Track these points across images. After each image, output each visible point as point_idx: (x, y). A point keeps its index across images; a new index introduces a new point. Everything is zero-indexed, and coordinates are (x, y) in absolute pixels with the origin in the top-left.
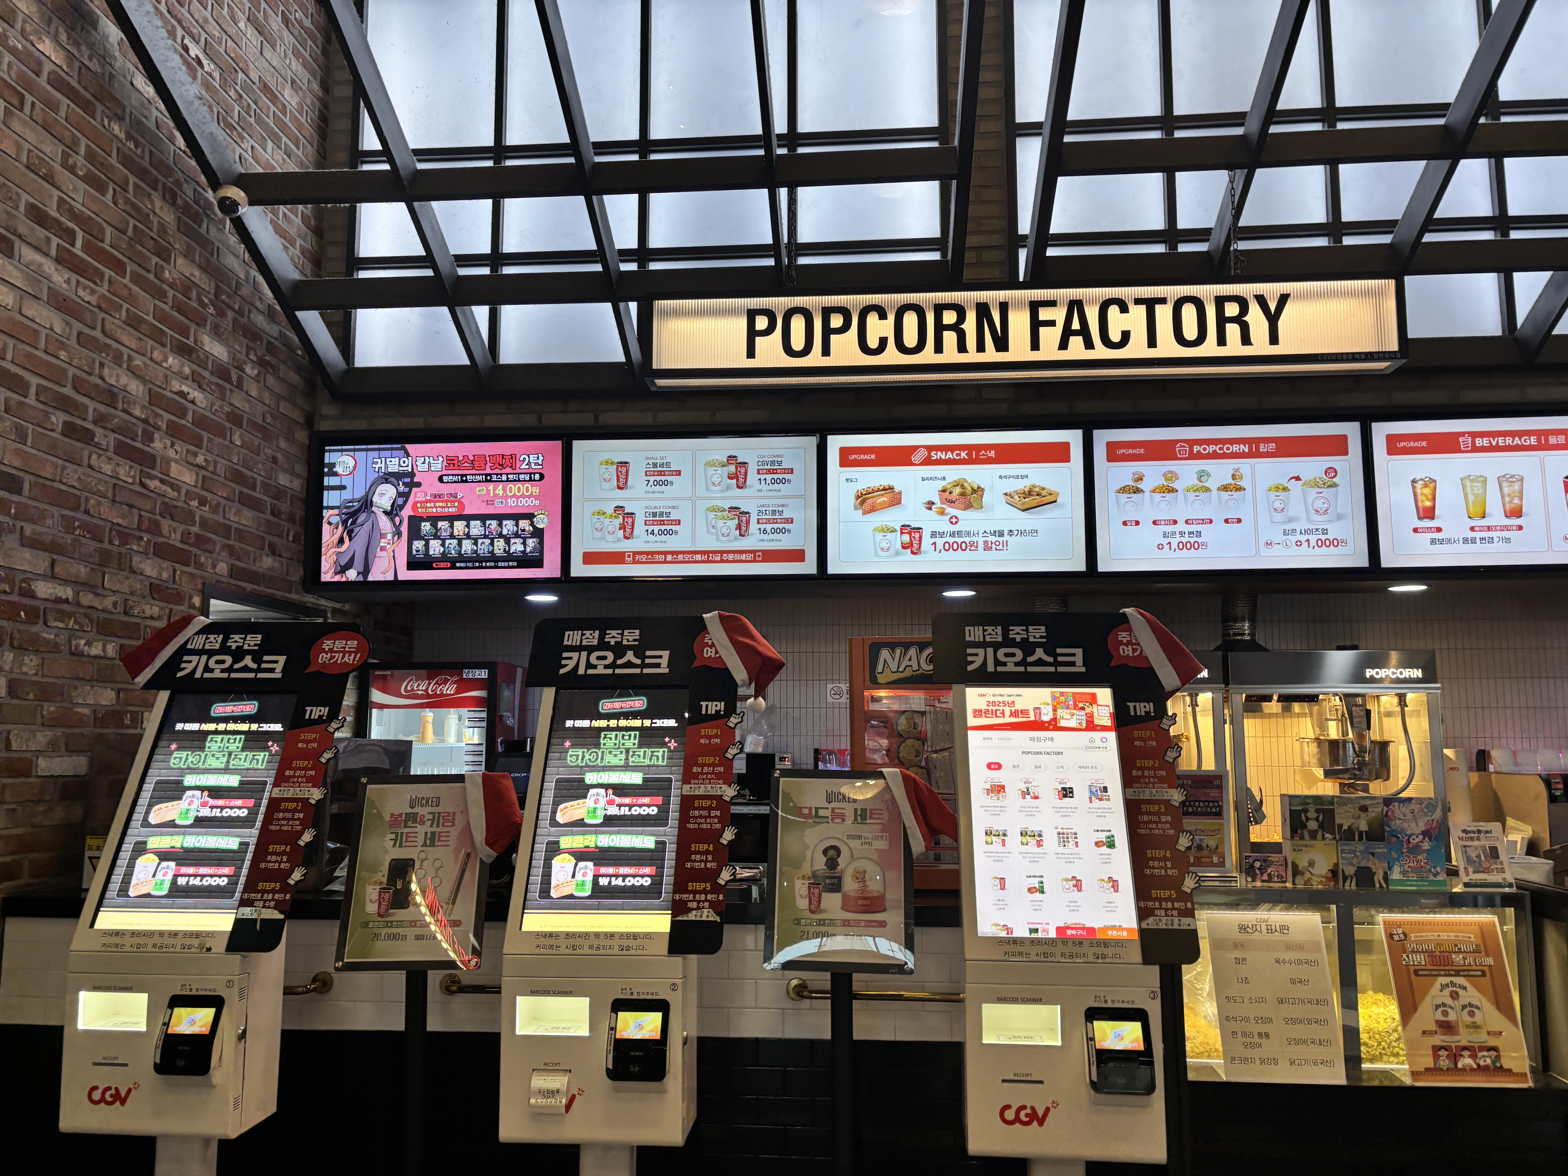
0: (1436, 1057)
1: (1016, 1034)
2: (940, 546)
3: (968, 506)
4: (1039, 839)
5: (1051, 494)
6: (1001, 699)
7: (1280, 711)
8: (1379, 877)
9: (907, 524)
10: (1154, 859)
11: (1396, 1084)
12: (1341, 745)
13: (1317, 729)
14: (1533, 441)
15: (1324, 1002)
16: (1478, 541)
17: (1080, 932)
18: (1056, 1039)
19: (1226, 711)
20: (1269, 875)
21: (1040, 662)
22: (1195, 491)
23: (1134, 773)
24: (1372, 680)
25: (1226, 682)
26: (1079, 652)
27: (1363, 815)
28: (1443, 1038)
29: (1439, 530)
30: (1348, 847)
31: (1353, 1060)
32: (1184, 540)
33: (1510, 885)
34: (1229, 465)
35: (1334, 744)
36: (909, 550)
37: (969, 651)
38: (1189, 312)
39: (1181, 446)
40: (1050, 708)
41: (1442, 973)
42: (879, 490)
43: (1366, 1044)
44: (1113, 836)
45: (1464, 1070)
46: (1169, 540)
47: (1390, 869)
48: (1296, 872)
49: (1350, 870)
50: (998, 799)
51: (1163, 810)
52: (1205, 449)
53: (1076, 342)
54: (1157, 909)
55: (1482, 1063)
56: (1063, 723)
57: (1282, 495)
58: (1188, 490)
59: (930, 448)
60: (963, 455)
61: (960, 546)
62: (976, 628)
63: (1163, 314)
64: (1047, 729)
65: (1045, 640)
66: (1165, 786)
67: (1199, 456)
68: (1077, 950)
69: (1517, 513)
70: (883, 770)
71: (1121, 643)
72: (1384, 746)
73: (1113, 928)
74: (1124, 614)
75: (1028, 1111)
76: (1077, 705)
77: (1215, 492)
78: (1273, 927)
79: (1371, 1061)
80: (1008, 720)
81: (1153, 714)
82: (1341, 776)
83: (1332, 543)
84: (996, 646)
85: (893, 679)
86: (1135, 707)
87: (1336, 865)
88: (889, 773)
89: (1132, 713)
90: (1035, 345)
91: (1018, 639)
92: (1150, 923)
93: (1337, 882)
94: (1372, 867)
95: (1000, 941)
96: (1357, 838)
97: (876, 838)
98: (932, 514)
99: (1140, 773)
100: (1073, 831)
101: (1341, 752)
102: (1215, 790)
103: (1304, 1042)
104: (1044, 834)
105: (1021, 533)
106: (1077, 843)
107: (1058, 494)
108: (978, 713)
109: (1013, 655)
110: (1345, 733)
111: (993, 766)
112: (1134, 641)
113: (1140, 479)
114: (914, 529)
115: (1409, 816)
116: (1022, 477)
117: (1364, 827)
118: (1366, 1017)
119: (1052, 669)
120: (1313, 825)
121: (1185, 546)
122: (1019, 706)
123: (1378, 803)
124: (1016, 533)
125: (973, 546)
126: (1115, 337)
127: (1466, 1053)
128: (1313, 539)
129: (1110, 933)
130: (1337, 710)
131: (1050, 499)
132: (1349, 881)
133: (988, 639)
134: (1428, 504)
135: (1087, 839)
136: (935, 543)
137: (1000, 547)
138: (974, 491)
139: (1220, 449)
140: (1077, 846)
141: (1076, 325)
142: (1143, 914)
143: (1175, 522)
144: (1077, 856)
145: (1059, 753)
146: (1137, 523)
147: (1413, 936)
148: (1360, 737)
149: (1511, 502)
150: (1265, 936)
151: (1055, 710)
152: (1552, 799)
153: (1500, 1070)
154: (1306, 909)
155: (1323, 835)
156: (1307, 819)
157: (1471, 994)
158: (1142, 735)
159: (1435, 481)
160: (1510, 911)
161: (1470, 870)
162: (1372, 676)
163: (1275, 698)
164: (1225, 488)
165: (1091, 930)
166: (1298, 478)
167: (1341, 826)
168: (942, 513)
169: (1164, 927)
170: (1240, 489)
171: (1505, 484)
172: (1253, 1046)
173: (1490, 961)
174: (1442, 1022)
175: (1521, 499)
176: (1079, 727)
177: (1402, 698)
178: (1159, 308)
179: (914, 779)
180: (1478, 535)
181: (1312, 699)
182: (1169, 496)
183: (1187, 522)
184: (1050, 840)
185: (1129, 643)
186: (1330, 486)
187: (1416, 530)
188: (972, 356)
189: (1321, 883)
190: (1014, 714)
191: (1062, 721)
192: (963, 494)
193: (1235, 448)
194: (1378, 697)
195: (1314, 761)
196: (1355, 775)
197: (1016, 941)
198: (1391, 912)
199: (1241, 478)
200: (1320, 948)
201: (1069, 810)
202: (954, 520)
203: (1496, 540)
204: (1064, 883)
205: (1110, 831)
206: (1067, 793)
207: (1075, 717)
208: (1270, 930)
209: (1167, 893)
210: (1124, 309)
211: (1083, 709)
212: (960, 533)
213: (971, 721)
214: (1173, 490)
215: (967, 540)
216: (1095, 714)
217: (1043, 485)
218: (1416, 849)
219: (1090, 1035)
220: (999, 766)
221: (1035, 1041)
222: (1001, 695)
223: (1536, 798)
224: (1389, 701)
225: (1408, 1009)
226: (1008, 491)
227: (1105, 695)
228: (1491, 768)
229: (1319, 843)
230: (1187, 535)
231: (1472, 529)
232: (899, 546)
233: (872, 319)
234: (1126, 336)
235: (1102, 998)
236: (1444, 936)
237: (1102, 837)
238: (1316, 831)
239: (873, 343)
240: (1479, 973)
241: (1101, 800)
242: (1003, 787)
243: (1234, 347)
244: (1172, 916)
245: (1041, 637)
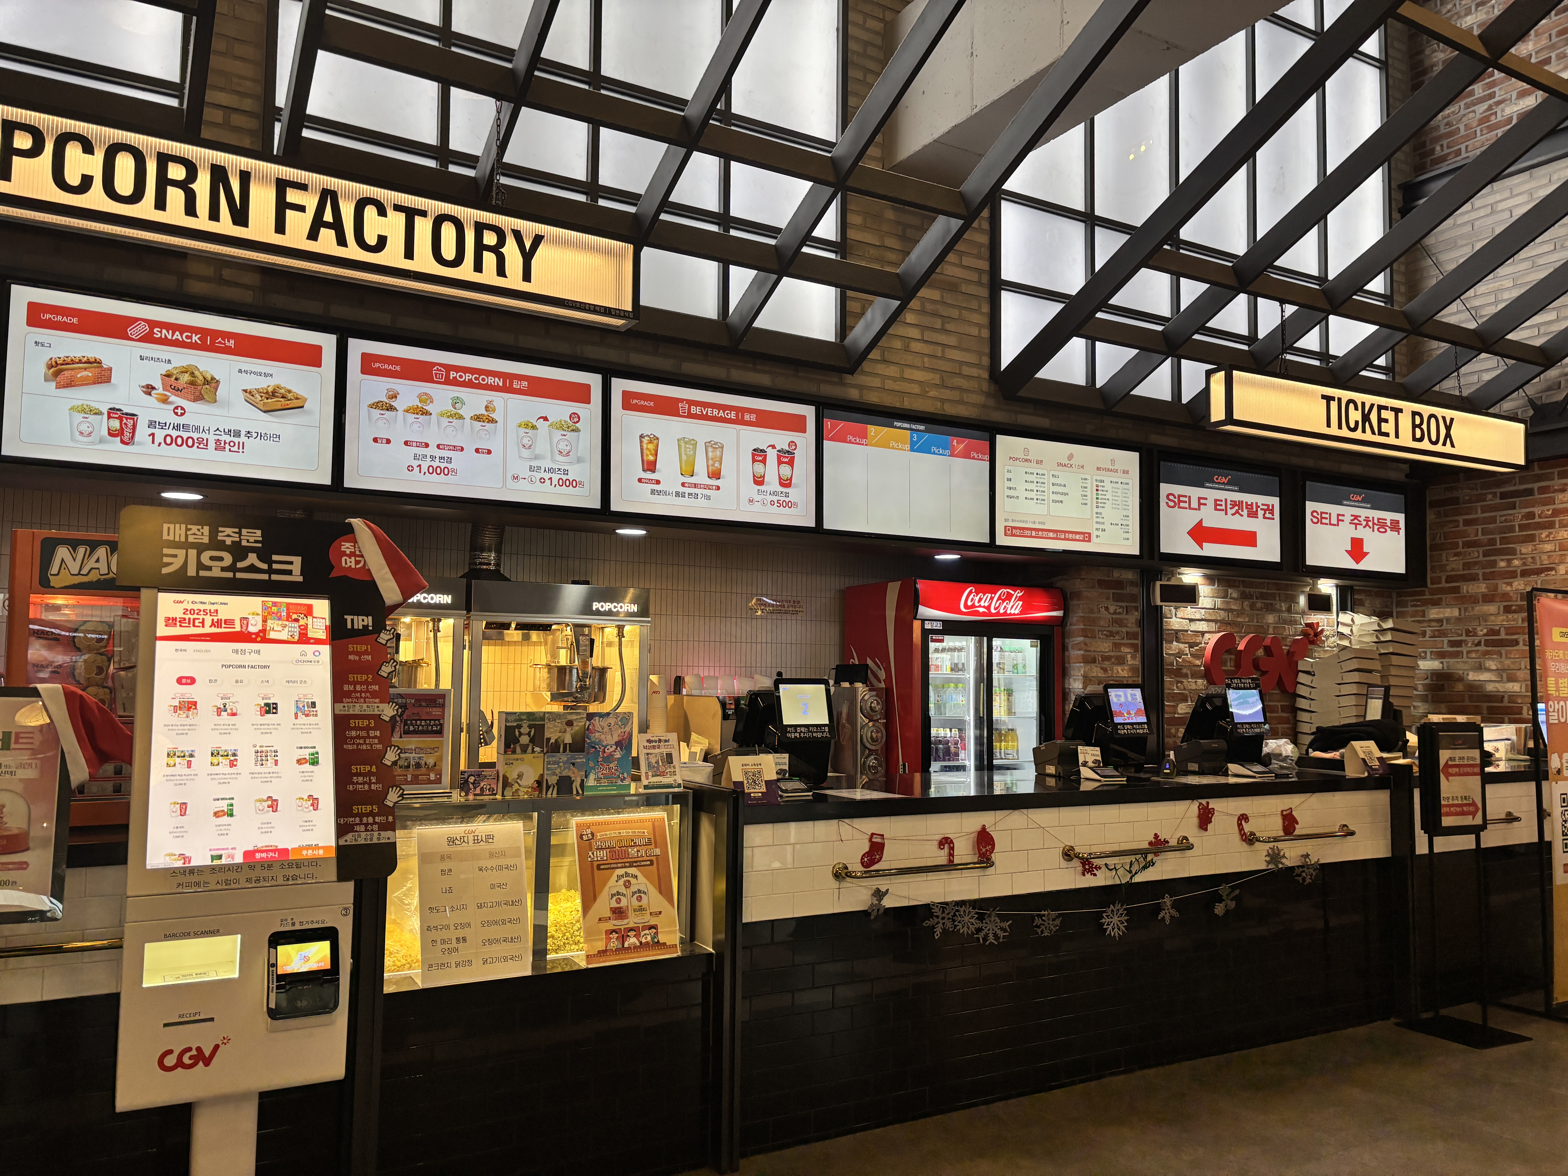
0: (608, 939)
1: (184, 973)
2: (159, 438)
3: (198, 398)
4: (232, 758)
5: (297, 399)
6: (202, 607)
7: (520, 639)
8: (576, 784)
9: (117, 407)
10: (358, 774)
11: (575, 968)
12: (568, 671)
13: (549, 656)
14: (733, 415)
15: (519, 902)
16: (687, 495)
17: (271, 854)
18: (234, 972)
19: (466, 638)
20: (482, 789)
21: (252, 569)
22: (448, 417)
23: (346, 688)
24: (598, 613)
25: (469, 610)
26: (297, 560)
27: (568, 729)
28: (615, 922)
29: (658, 482)
30: (554, 759)
31: (540, 952)
32: (435, 464)
33: (679, 786)
34: (484, 397)
35: (562, 670)
36: (119, 438)
37: (166, 551)
38: (448, 232)
39: (438, 370)
40: (259, 619)
41: (619, 865)
42: (80, 362)
43: (553, 937)
44: (317, 753)
45: (629, 948)
46: (420, 462)
47: (586, 777)
48: (506, 784)
49: (553, 780)
50: (187, 717)
51: (372, 725)
52: (461, 377)
53: (327, 236)
54: (357, 824)
55: (644, 940)
56: (272, 635)
57: (531, 432)
58: (442, 415)
59: (153, 324)
60: (195, 338)
61: (185, 442)
62: (178, 526)
63: (423, 228)
64: (254, 641)
65: (260, 545)
66: (377, 700)
67: (455, 383)
68: (266, 873)
69: (716, 475)
70: (39, 686)
71: (344, 553)
72: (603, 671)
73: (309, 847)
74: (350, 524)
75: (194, 1052)
76: (291, 617)
77: (468, 420)
78: (480, 838)
79: (556, 951)
80: (208, 630)
81: (370, 628)
82: (566, 699)
83: (571, 483)
84: (201, 548)
85: (72, 583)
86: (352, 620)
87: (542, 776)
88: (46, 689)
89: (349, 626)
90: (280, 227)
91: (228, 541)
92: (349, 839)
93: (541, 792)
94: (572, 775)
95: (173, 872)
96: (561, 750)
97: (22, 766)
98: (151, 401)
99: (352, 688)
100: (273, 749)
101: (567, 678)
102: (437, 709)
103: (498, 941)
104: (238, 753)
105: (260, 436)
106: (276, 761)
107: (305, 400)
108: (171, 621)
109: (221, 559)
110: (572, 660)
111: (184, 681)
112: (358, 553)
113: (394, 397)
114: (127, 414)
115: (606, 729)
116: (266, 375)
117: (568, 739)
118: (556, 913)
119: (265, 577)
120: (524, 740)
121: (435, 470)
122: (222, 616)
123: (582, 718)
124: (255, 435)
125: (202, 444)
126: (371, 240)
127: (632, 933)
128: (555, 478)
129: (304, 852)
130: (567, 639)
131: (295, 403)
132: (551, 789)
133: (191, 539)
134: (651, 458)
135: (288, 756)
136: (153, 435)
137: (236, 448)
138: (206, 382)
139: (476, 378)
140: (276, 765)
141: (328, 217)
142: (341, 830)
143: (427, 445)
144: (275, 775)
145: (265, 667)
146: (388, 441)
147: (599, 836)
148: (584, 663)
149: (713, 465)
150: (471, 846)
151: (265, 621)
152: (725, 717)
153: (658, 945)
154: (512, 819)
155: (533, 749)
156: (521, 734)
157: (641, 882)
158: (358, 650)
159: (658, 439)
160: (677, 807)
161: (650, 774)
162: (597, 609)
163: (513, 626)
164: (478, 418)
165: (285, 851)
166: (545, 419)
167: (549, 739)
168: (165, 400)
169: (363, 842)
170: (493, 421)
171: (710, 449)
172: (451, 951)
173: (658, 851)
174: (616, 908)
175: (721, 464)
176: (291, 639)
177: (620, 628)
178: (418, 220)
179: (81, 696)
180: (687, 490)
181: (546, 627)
182: (422, 418)
183: (438, 446)
184: (247, 760)
185: (353, 554)
186: (573, 430)
187: (640, 480)
188: (202, 223)
189: (527, 793)
190: (217, 624)
191: (271, 633)
192: (192, 383)
193: (490, 380)
194: (603, 628)
195: (544, 685)
196: (576, 698)
197: (192, 871)
198: (583, 815)
199: (494, 411)
200: (520, 852)
201: (271, 727)
202: (179, 411)
203: (700, 496)
204: (258, 804)
205: (314, 747)
206: (270, 708)
207: (286, 629)
208: (477, 841)
209: (369, 808)
210: (382, 212)
211: (297, 620)
212: (185, 427)
213: (162, 630)
214: (427, 413)
215: (195, 436)
216: (310, 627)
217: (289, 388)
218: (609, 758)
219: (272, 961)
220: (192, 681)
221: (208, 976)
222: (202, 603)
223: (714, 716)
224: (611, 632)
225: (588, 901)
226: (248, 388)
227: (322, 607)
228: (684, 692)
229: (528, 757)
230: (437, 459)
231: (683, 485)
232: (105, 432)
233: (73, 151)
234: (382, 241)
235: (289, 921)
236: (624, 833)
237: (306, 754)
238: (528, 745)
239: (73, 178)
240: (648, 863)
241: (307, 715)
242: (195, 703)
243: (489, 276)
244: (372, 830)
245: (256, 542)
